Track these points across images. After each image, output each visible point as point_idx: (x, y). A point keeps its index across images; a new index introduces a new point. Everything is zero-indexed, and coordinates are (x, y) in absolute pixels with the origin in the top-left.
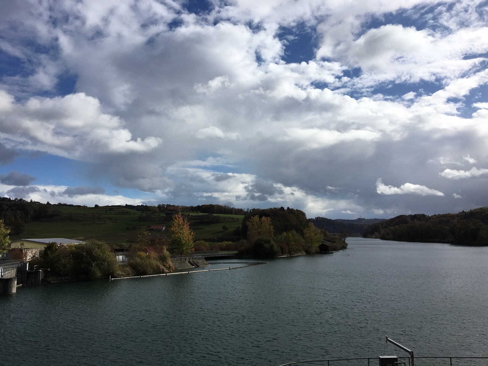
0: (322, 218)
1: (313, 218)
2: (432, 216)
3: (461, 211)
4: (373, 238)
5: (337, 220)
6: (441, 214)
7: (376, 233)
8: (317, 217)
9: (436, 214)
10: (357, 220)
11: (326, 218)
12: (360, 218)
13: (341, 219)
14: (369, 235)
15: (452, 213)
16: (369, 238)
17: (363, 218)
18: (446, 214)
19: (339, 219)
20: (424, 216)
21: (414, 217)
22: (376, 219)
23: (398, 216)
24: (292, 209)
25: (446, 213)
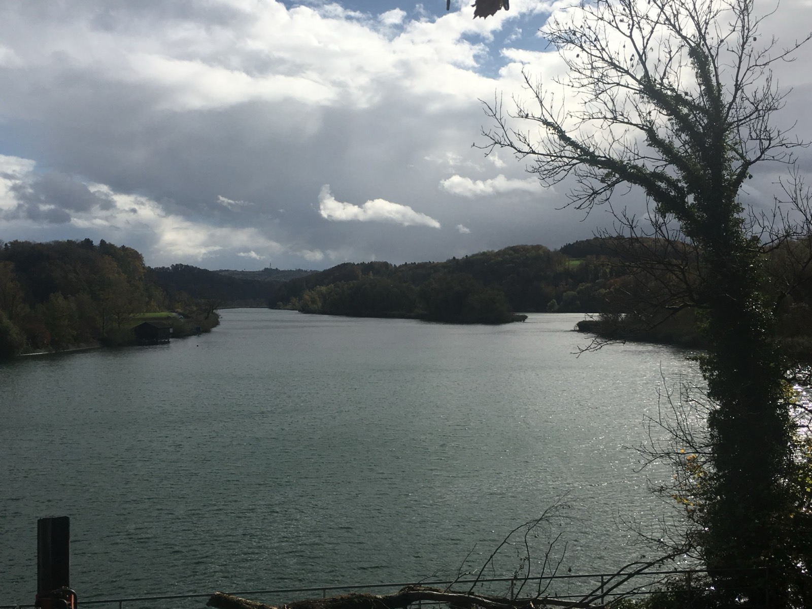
0: (187, 266)
1: (166, 267)
2: (400, 266)
3: (451, 258)
4: (288, 309)
5: (221, 271)
6: (417, 263)
7: (294, 300)
8: (177, 265)
9: (408, 263)
10: (262, 271)
11: (196, 268)
12: (269, 267)
13: (228, 271)
14: (280, 303)
15: (436, 262)
16: (280, 309)
17: (275, 268)
18: (426, 263)
19: (225, 270)
20: (386, 264)
21: (368, 268)
22: (300, 271)
23: (339, 266)
24: (111, 246)
25: (424, 261)
